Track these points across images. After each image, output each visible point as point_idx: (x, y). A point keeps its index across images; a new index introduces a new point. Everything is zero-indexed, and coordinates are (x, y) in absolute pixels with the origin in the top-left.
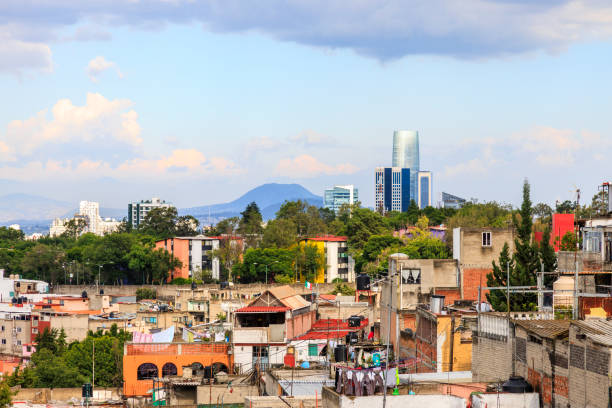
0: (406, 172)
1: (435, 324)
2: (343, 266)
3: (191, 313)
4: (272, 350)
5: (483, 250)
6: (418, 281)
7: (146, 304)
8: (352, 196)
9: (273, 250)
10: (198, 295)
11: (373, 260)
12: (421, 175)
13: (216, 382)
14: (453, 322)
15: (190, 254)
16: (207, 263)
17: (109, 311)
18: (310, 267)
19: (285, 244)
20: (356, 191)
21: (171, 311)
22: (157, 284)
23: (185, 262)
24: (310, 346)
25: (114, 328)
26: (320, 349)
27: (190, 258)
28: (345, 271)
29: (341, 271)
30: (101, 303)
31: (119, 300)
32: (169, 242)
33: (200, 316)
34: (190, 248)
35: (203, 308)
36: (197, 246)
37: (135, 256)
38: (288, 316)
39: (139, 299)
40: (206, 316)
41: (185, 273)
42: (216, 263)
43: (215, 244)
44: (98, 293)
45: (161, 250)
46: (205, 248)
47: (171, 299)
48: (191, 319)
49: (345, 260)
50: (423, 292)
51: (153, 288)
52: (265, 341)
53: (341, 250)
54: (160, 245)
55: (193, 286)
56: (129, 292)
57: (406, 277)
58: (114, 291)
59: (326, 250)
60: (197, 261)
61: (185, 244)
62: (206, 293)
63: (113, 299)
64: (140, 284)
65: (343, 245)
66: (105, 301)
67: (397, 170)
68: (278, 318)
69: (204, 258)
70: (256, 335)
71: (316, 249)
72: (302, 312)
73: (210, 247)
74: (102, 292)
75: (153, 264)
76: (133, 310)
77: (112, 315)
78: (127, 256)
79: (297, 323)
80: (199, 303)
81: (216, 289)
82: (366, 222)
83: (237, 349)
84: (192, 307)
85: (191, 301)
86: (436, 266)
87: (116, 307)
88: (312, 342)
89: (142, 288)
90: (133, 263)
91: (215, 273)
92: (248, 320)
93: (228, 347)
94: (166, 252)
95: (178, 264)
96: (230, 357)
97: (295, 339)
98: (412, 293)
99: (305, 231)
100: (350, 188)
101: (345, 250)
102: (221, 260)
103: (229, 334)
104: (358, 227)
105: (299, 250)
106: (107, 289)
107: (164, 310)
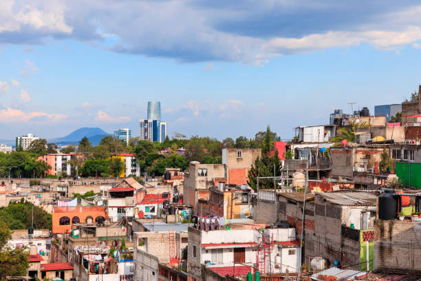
0: (155, 122)
1: (223, 196)
2: (134, 168)
3: (59, 192)
4: (127, 210)
5: (238, 159)
6: (206, 174)
7: (35, 188)
8: (128, 133)
9: (99, 160)
10: (62, 183)
11: (150, 165)
12: (161, 124)
13: (104, 225)
14: (232, 195)
15: (56, 162)
16: (64, 168)
17: (16, 191)
18: (117, 169)
19: (105, 158)
20: (130, 131)
21: (48, 191)
22: (39, 177)
23: (53, 166)
24: (146, 207)
25: (23, 200)
26: (151, 209)
27: (56, 165)
28: (135, 171)
29: (133, 171)
30: (11, 187)
31: (21, 185)
32: (45, 156)
33: (63, 194)
34: (56, 159)
35: (65, 190)
36: (59, 158)
37: (28, 164)
38: (135, 192)
39: (31, 185)
40: (66, 194)
41: (53, 172)
42: (69, 167)
43: (69, 158)
44: (10, 182)
45: (41, 161)
46: (63, 159)
47: (48, 185)
48: (59, 195)
49: (135, 166)
50: (209, 180)
51: (38, 180)
52: (124, 205)
53: (132, 161)
54: (40, 158)
55: (60, 178)
56: (26, 182)
57: (200, 173)
58: (18, 181)
59: (125, 161)
60: (59, 166)
61: (53, 158)
62: (66, 182)
63: (18, 185)
64: (30, 177)
65: (134, 158)
66: (14, 187)
67: (150, 121)
68: (130, 194)
69: (63, 164)
70: (120, 202)
71: (120, 160)
72: (140, 190)
73: (66, 159)
74: (12, 182)
75: (37, 168)
76: (29, 190)
77: (18, 193)
78: (24, 163)
79: (139, 196)
80: (63, 187)
81: (71, 180)
82: (145, 146)
83: (110, 209)
84: (59, 189)
85: (59, 186)
86: (215, 167)
87: (19, 190)
88: (146, 205)
89: (32, 179)
90: (27, 167)
91: (69, 172)
92: (115, 195)
93: (105, 208)
94: (44, 162)
95: (50, 167)
96: (106, 213)
97: (138, 204)
98: (203, 181)
99: (114, 151)
100: (127, 130)
101: (135, 160)
102: (72, 165)
103: (105, 202)
104: (141, 149)
105: (111, 160)
106: (14, 180)
107: (44, 191)
